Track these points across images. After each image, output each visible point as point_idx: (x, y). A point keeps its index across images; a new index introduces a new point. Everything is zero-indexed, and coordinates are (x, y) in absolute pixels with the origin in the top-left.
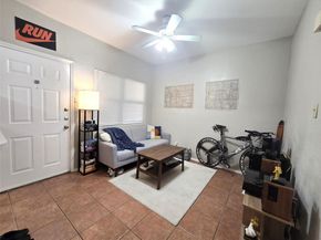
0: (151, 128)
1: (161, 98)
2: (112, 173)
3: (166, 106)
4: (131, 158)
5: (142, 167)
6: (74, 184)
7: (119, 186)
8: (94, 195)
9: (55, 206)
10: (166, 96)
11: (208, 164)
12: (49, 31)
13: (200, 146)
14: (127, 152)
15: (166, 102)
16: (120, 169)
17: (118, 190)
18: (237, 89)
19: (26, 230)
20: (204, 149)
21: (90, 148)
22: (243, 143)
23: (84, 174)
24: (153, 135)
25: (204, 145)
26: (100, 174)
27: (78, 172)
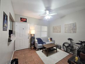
0: (49, 38)
1: (52, 30)
2: (37, 50)
3: (53, 32)
4: (41, 46)
5: (44, 49)
6: (29, 51)
7: (38, 53)
8: (32, 54)
9: (24, 55)
10: (53, 29)
11: (66, 51)
12: (25, 19)
13: (64, 45)
14: (41, 45)
15: (53, 31)
16: (39, 49)
17: (37, 54)
18: (75, 26)
19: (18, 59)
20: (65, 46)
21: (33, 43)
22: (79, 45)
23: (32, 49)
24: (49, 40)
25: (65, 45)
26: (35, 50)
27: (30, 48)
